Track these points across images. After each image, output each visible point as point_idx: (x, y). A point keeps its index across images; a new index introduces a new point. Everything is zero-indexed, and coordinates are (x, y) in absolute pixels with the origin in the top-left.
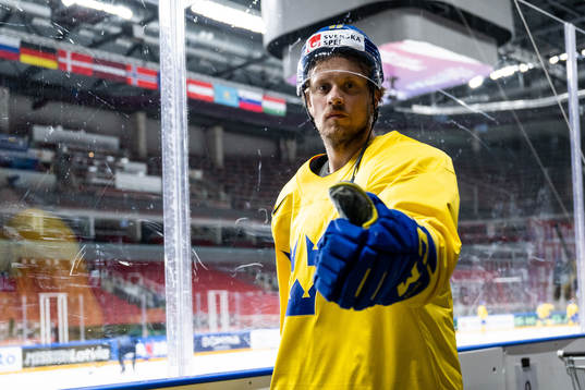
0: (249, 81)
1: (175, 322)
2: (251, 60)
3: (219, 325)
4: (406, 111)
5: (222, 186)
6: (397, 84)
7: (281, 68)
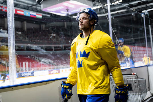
0: (33, 10)
1: (11, 71)
2: (33, 5)
3: (26, 71)
4: (71, 17)
5: (26, 36)
6: (69, 11)
7: (41, 7)
